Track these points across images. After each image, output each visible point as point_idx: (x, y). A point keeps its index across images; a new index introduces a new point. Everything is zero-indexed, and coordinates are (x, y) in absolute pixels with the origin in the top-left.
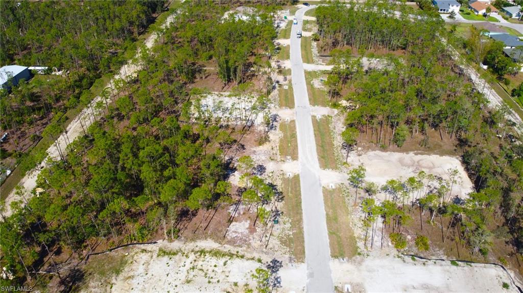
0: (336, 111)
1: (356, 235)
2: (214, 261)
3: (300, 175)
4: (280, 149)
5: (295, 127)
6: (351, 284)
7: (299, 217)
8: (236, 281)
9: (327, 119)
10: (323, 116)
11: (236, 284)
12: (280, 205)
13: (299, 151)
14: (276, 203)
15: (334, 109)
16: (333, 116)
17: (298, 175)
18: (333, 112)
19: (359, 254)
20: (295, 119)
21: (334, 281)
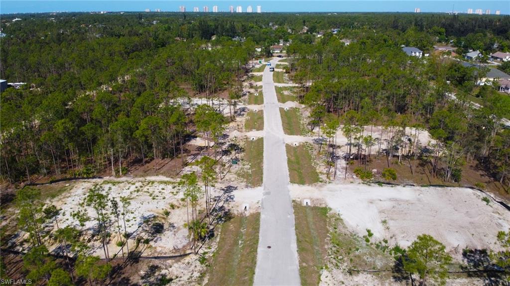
1: (318, 171)
2: (162, 186)
3: (264, 138)
4: (246, 126)
5: (262, 113)
7: (259, 161)
9: (294, 110)
10: (291, 108)
12: (240, 156)
13: (265, 126)
14: (237, 155)
15: (301, 105)
16: (300, 108)
17: (262, 138)
19: (321, 182)
20: (263, 109)
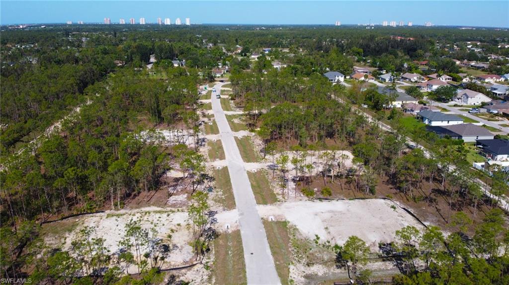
0: (253, 134)
1: (275, 193)
2: (158, 215)
3: (228, 167)
4: (209, 156)
5: (221, 143)
6: (274, 216)
7: (229, 187)
8: (179, 223)
9: (246, 138)
10: (244, 136)
11: (179, 225)
12: (212, 184)
13: (226, 155)
14: (209, 183)
15: (252, 133)
16: (251, 136)
17: (226, 167)
18: (252, 134)
19: (279, 201)
20: (220, 139)
21: (260, 215)
